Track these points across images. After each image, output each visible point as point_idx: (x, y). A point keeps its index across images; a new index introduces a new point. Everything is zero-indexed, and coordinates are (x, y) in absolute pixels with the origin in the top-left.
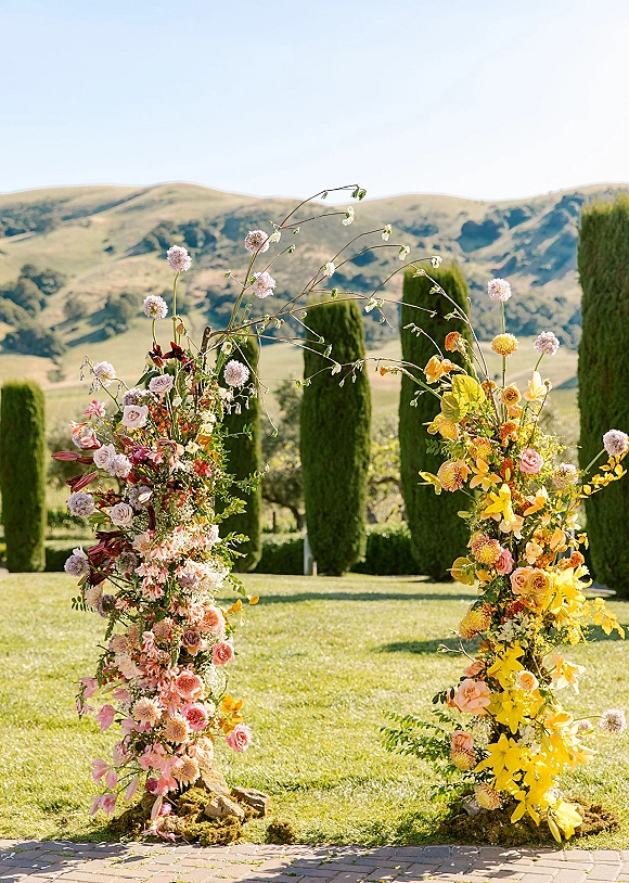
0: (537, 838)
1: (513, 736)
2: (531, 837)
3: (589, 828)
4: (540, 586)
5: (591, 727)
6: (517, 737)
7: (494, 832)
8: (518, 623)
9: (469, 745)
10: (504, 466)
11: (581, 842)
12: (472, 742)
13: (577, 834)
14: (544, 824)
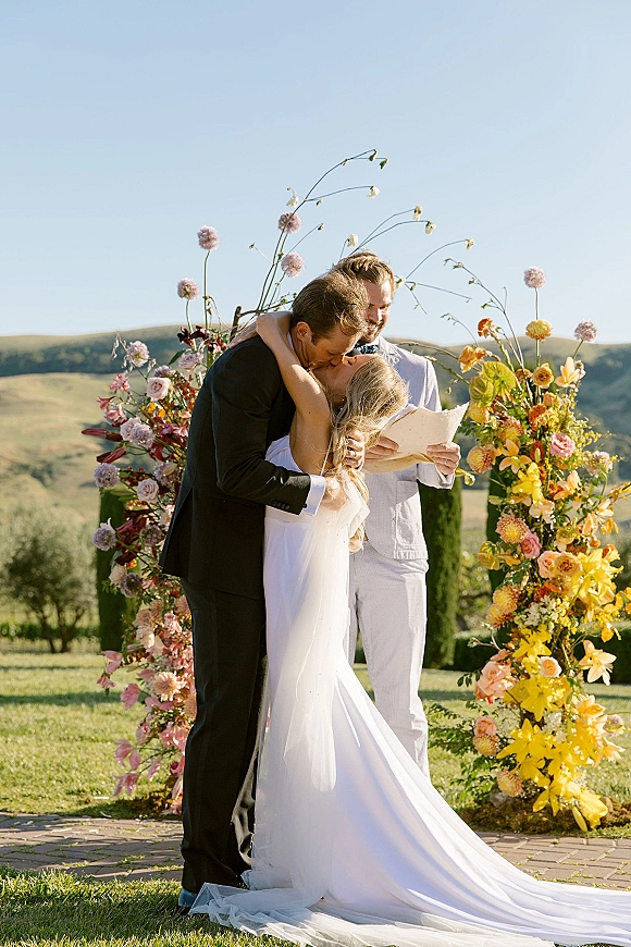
0: (561, 826)
1: (538, 724)
2: (554, 825)
3: (615, 820)
4: (566, 570)
5: (621, 722)
6: (541, 724)
7: (516, 820)
8: (544, 606)
9: (492, 731)
10: (534, 447)
11: (605, 831)
12: (495, 728)
13: (603, 824)
14: (569, 814)
